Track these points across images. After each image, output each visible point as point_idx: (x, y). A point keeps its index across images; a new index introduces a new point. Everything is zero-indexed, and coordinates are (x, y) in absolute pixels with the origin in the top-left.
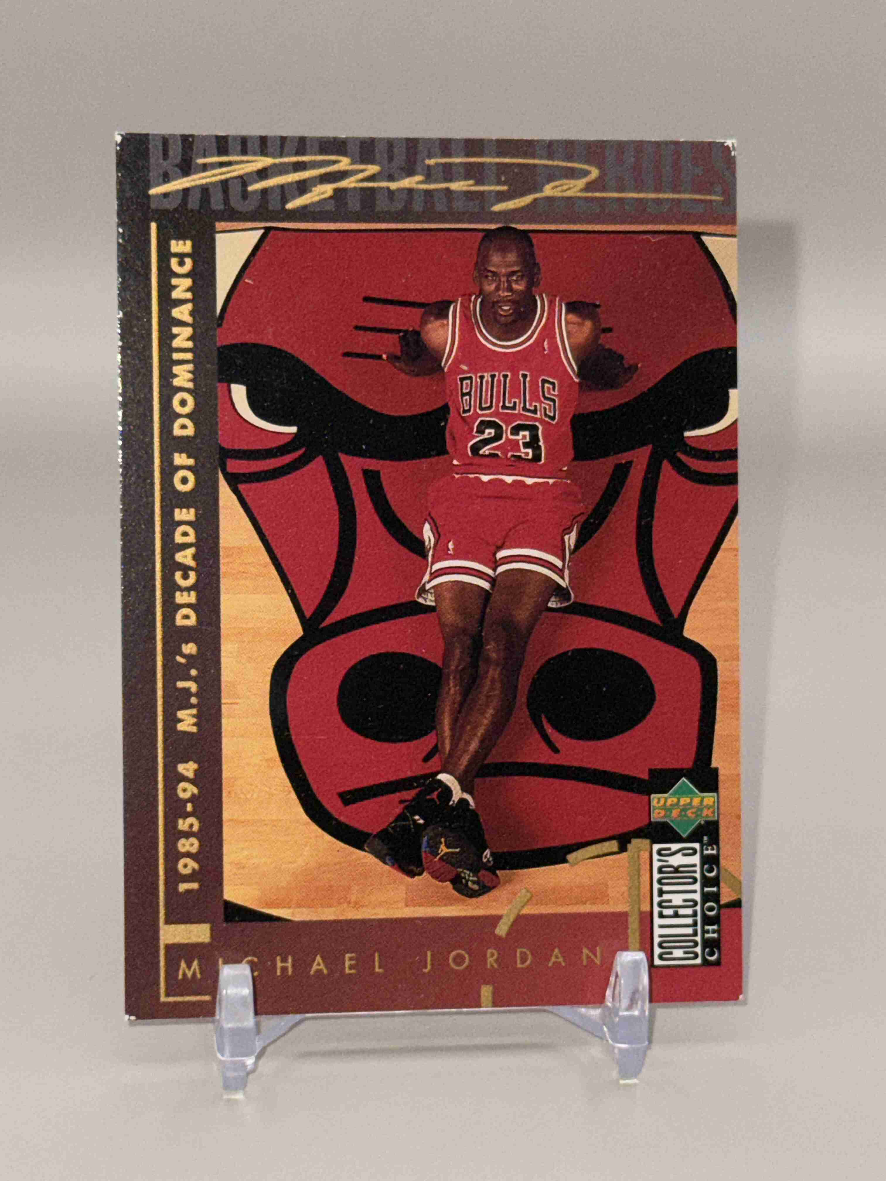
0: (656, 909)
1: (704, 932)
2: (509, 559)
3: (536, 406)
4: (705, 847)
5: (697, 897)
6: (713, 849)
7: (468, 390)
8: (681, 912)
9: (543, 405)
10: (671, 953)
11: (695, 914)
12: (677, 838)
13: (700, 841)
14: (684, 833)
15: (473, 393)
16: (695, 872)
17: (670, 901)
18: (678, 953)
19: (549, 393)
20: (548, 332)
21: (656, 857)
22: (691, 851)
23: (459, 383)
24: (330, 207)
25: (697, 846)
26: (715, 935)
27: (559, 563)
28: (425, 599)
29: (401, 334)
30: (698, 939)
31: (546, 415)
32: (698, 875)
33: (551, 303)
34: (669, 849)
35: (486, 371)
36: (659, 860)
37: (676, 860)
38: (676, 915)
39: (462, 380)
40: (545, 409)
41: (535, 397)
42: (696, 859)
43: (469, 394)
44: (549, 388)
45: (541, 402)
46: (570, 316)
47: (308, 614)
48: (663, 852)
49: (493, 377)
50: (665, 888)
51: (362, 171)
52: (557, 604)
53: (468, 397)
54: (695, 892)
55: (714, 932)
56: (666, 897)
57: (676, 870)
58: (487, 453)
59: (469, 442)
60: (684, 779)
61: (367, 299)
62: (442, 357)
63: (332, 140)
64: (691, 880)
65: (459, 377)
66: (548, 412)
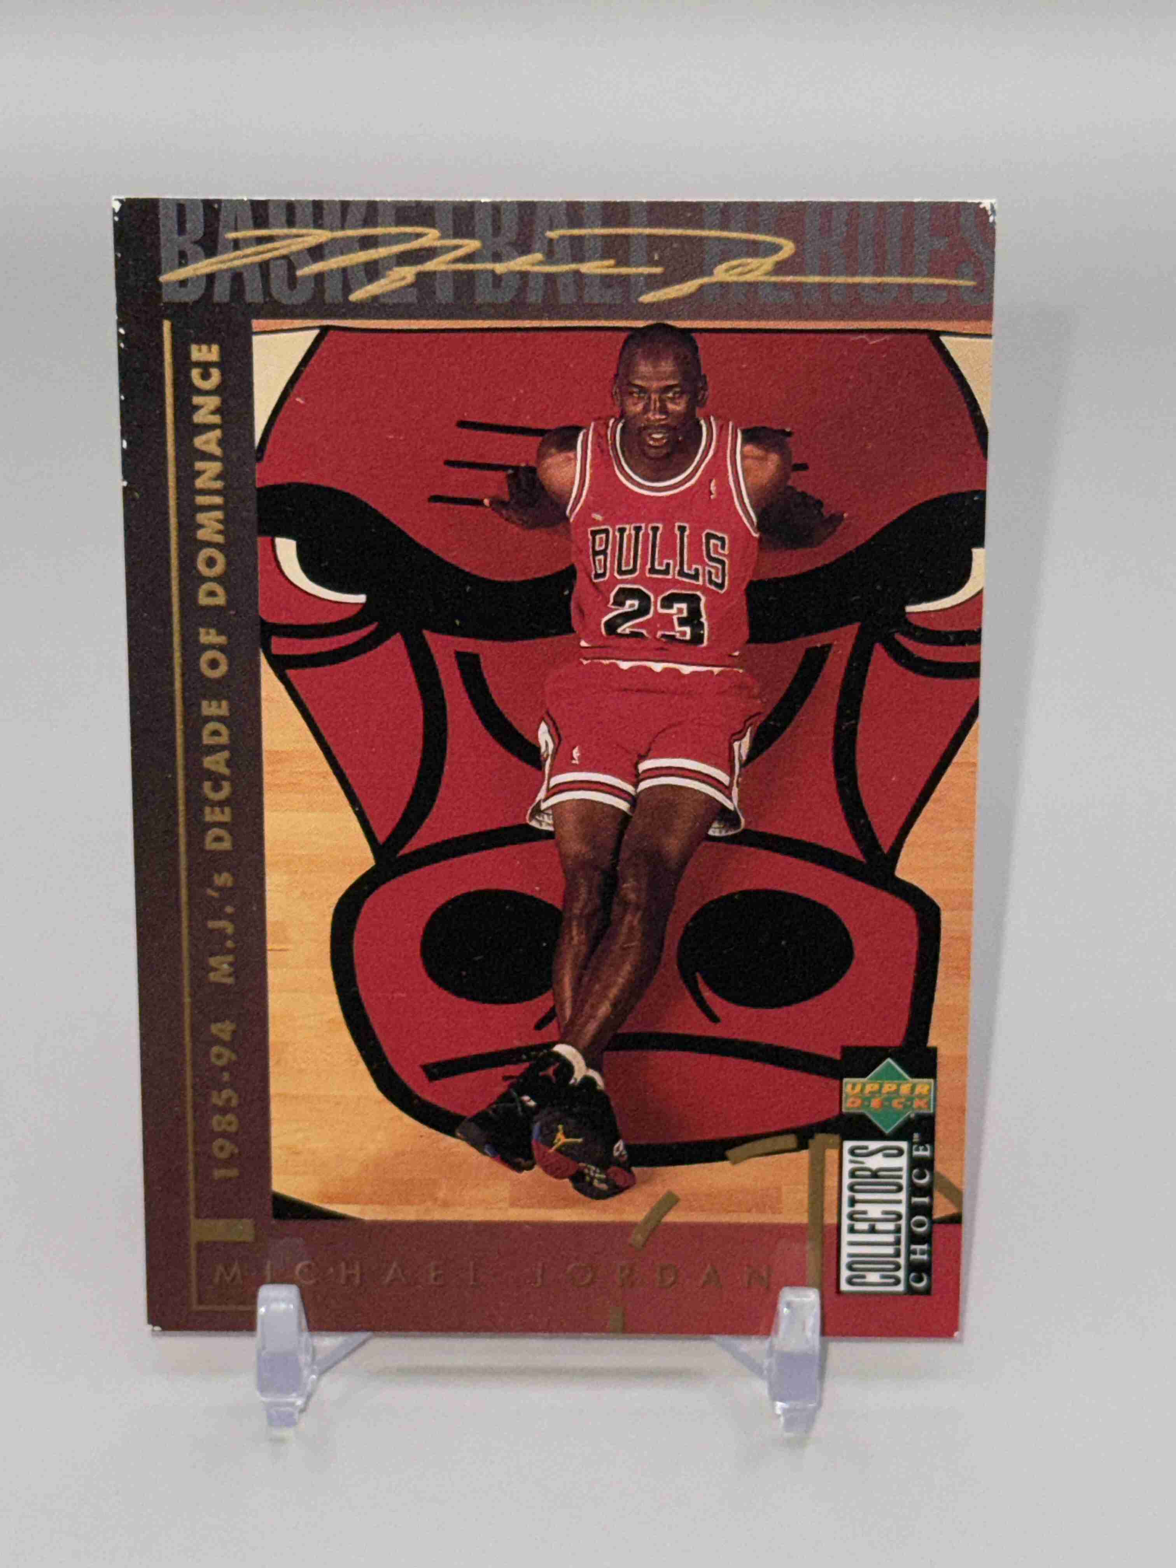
0: (846, 1222)
1: (910, 1252)
2: (657, 772)
3: (697, 570)
4: (914, 1147)
5: (902, 1209)
6: (925, 1149)
7: (603, 547)
8: (880, 1226)
9: (707, 568)
10: (864, 1277)
11: (898, 1230)
12: (878, 1135)
13: (908, 1138)
14: (887, 1128)
15: (609, 551)
16: (900, 1177)
17: (865, 1212)
18: (873, 1277)
19: (716, 552)
20: (717, 469)
21: (847, 1157)
22: (895, 1152)
23: (590, 537)
24: (412, 298)
25: (904, 1145)
26: (925, 1257)
27: (724, 778)
28: (540, 822)
29: (510, 471)
30: (902, 1261)
31: (711, 581)
32: (904, 1182)
33: (722, 429)
34: (866, 1148)
35: (628, 523)
36: (852, 1162)
37: (876, 1162)
38: (873, 1230)
39: (594, 533)
40: (710, 573)
41: (696, 558)
42: (902, 1162)
43: (604, 552)
44: (716, 546)
45: (704, 564)
46: (748, 448)
47: (381, 838)
48: (858, 1151)
49: (638, 529)
50: (859, 1196)
51: (456, 247)
52: (720, 832)
53: (601, 557)
54: (899, 1202)
55: (923, 1253)
56: (859, 1207)
57: (875, 1174)
58: (628, 631)
59: (603, 617)
60: (889, 1060)
61: (462, 424)
62: (567, 503)
63: (414, 205)
64: (894, 1188)
65: (589, 530)
66: (713, 578)
